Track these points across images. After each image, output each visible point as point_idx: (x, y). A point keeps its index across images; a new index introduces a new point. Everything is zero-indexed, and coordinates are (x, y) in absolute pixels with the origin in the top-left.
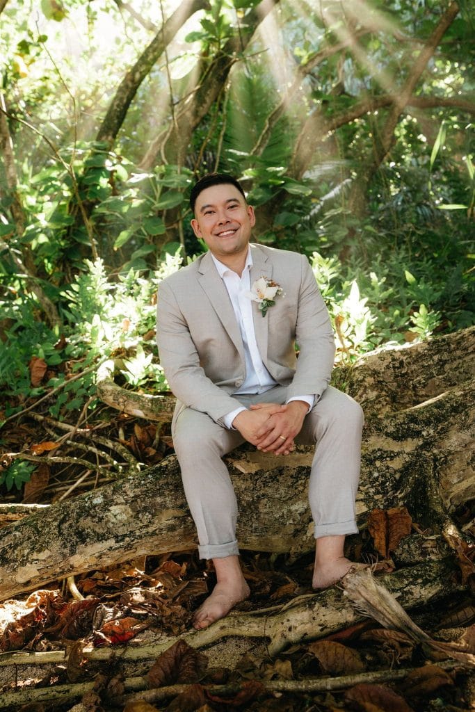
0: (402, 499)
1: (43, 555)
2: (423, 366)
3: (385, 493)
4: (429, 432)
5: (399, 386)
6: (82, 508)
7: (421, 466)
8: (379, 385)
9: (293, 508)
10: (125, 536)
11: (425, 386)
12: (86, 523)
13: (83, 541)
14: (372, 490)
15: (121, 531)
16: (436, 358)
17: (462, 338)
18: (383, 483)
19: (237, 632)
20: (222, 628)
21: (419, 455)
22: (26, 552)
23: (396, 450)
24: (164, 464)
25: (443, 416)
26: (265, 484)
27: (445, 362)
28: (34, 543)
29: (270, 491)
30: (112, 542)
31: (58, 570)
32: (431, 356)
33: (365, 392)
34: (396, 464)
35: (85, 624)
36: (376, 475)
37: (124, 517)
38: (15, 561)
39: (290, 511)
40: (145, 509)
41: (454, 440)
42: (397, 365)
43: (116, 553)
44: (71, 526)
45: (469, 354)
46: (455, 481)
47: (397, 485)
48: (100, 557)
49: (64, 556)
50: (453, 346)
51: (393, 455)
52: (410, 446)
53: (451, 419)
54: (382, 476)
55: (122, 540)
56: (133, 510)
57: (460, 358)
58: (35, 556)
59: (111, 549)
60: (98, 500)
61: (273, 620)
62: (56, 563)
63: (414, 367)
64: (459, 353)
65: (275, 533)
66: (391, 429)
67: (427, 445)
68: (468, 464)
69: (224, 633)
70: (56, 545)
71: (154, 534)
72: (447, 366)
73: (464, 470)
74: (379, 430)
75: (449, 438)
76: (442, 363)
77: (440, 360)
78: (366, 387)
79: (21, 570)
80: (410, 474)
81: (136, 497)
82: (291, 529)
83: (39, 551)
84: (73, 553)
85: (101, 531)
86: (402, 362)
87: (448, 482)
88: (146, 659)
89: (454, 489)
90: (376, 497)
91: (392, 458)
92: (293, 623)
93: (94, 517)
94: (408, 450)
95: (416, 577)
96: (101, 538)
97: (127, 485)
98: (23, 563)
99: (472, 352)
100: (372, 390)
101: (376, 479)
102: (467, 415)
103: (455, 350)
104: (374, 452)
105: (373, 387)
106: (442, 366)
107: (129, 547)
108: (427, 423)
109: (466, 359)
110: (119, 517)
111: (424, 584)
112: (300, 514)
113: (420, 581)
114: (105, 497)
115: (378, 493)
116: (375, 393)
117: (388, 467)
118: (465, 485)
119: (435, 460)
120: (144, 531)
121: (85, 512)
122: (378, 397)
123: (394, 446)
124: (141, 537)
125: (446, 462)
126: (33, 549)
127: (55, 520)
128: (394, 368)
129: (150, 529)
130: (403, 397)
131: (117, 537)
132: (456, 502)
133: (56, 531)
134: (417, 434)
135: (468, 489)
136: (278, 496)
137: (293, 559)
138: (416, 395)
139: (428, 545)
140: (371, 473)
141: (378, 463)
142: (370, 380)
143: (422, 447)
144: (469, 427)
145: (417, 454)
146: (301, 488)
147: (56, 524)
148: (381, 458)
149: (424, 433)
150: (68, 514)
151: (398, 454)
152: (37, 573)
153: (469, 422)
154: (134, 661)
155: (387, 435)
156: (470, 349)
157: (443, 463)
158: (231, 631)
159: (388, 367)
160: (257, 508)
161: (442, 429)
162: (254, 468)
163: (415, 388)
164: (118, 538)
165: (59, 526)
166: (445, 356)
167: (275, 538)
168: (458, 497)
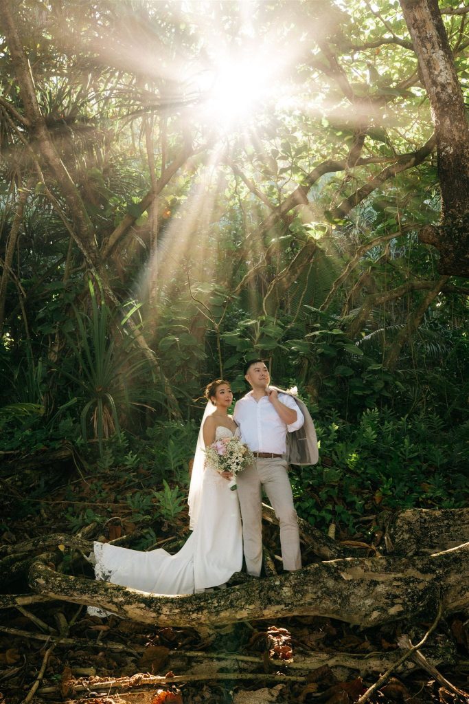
0: (422, 607)
1: (251, 607)
2: (438, 525)
3: (413, 602)
4: (440, 571)
5: (422, 534)
6: (270, 586)
7: (434, 590)
8: (410, 531)
9: (366, 602)
10: (289, 604)
11: (437, 537)
12: (272, 594)
13: (270, 603)
14: (407, 599)
15: (288, 601)
16: (446, 522)
17: (462, 514)
18: (413, 596)
19: (344, 664)
20: (337, 661)
21: (433, 584)
22: (243, 603)
23: (421, 578)
24: (308, 568)
25: (448, 563)
26: (354, 587)
27: (450, 526)
28: (247, 599)
29: (356, 591)
30: (283, 606)
31: (257, 616)
32: (443, 520)
33: (402, 533)
34: (421, 587)
35: (263, 645)
36: (409, 590)
37: (289, 594)
38: (237, 607)
39: (364, 603)
40: (299, 592)
41: (453, 579)
42: (423, 521)
43: (284, 612)
44: (265, 594)
45: (465, 524)
46: (450, 602)
47: (420, 599)
48: (277, 613)
49: (261, 609)
50: (456, 517)
51: (419, 582)
52: (429, 577)
53: (452, 566)
54: (413, 592)
55: (288, 606)
56: (294, 591)
57: (459, 525)
58: (247, 606)
59: (282, 609)
60: (278, 583)
61: (362, 661)
62: (257, 612)
63: (432, 525)
64: (459, 522)
65: (356, 614)
66: (420, 566)
67: (438, 579)
68: (459, 593)
69: (337, 663)
70: (258, 603)
71: (302, 605)
72: (451, 529)
73: (455, 596)
74: (414, 565)
75: (450, 577)
76: (449, 526)
77: (448, 524)
78: (403, 531)
79: (240, 612)
80: (427, 594)
81: (296, 584)
82: (364, 613)
83: (250, 604)
84: (265, 608)
85: (278, 599)
86: (425, 520)
87: (446, 602)
88: (300, 669)
89: (449, 606)
90: (408, 603)
91: (419, 583)
92: (371, 665)
93: (275, 591)
94: (427, 579)
95: (431, 654)
96: (278, 603)
97: (291, 577)
98: (241, 609)
99: (467, 524)
100: (407, 533)
101: (409, 593)
102: (461, 565)
103: (457, 520)
104: (410, 578)
105: (407, 531)
106: (449, 528)
107: (290, 610)
108: (440, 566)
109: (463, 527)
110: (287, 594)
111: (434, 658)
112: (369, 606)
113: (433, 656)
114: (281, 582)
115: (409, 601)
116: (408, 535)
117: (416, 588)
118: (455, 604)
119: (442, 588)
120: (298, 603)
121: (272, 588)
122: (410, 538)
123: (420, 576)
124: (296, 606)
125: (447, 590)
126: (246, 603)
127: (257, 589)
128: (421, 522)
129: (301, 603)
130: (423, 541)
131: (285, 604)
132: (449, 613)
133: (258, 595)
134: (433, 572)
135: (456, 607)
136: (359, 594)
137: (362, 629)
138: (431, 541)
139: (438, 639)
140: (407, 590)
141: (411, 585)
142: (406, 527)
143: (435, 579)
144: (461, 572)
145: (432, 582)
146: (371, 592)
147: (257, 592)
148: (413, 582)
149: (437, 572)
150: (263, 588)
151: (422, 581)
152: (247, 615)
153: (462, 569)
154: (294, 669)
155: (418, 569)
156: (466, 522)
157: (445, 590)
158: (341, 663)
159: (417, 521)
160: (349, 599)
161: (447, 571)
162: (350, 577)
163: (431, 537)
164: (287, 605)
165: (259, 593)
166: (451, 522)
167: (355, 616)
168: (451, 610)
